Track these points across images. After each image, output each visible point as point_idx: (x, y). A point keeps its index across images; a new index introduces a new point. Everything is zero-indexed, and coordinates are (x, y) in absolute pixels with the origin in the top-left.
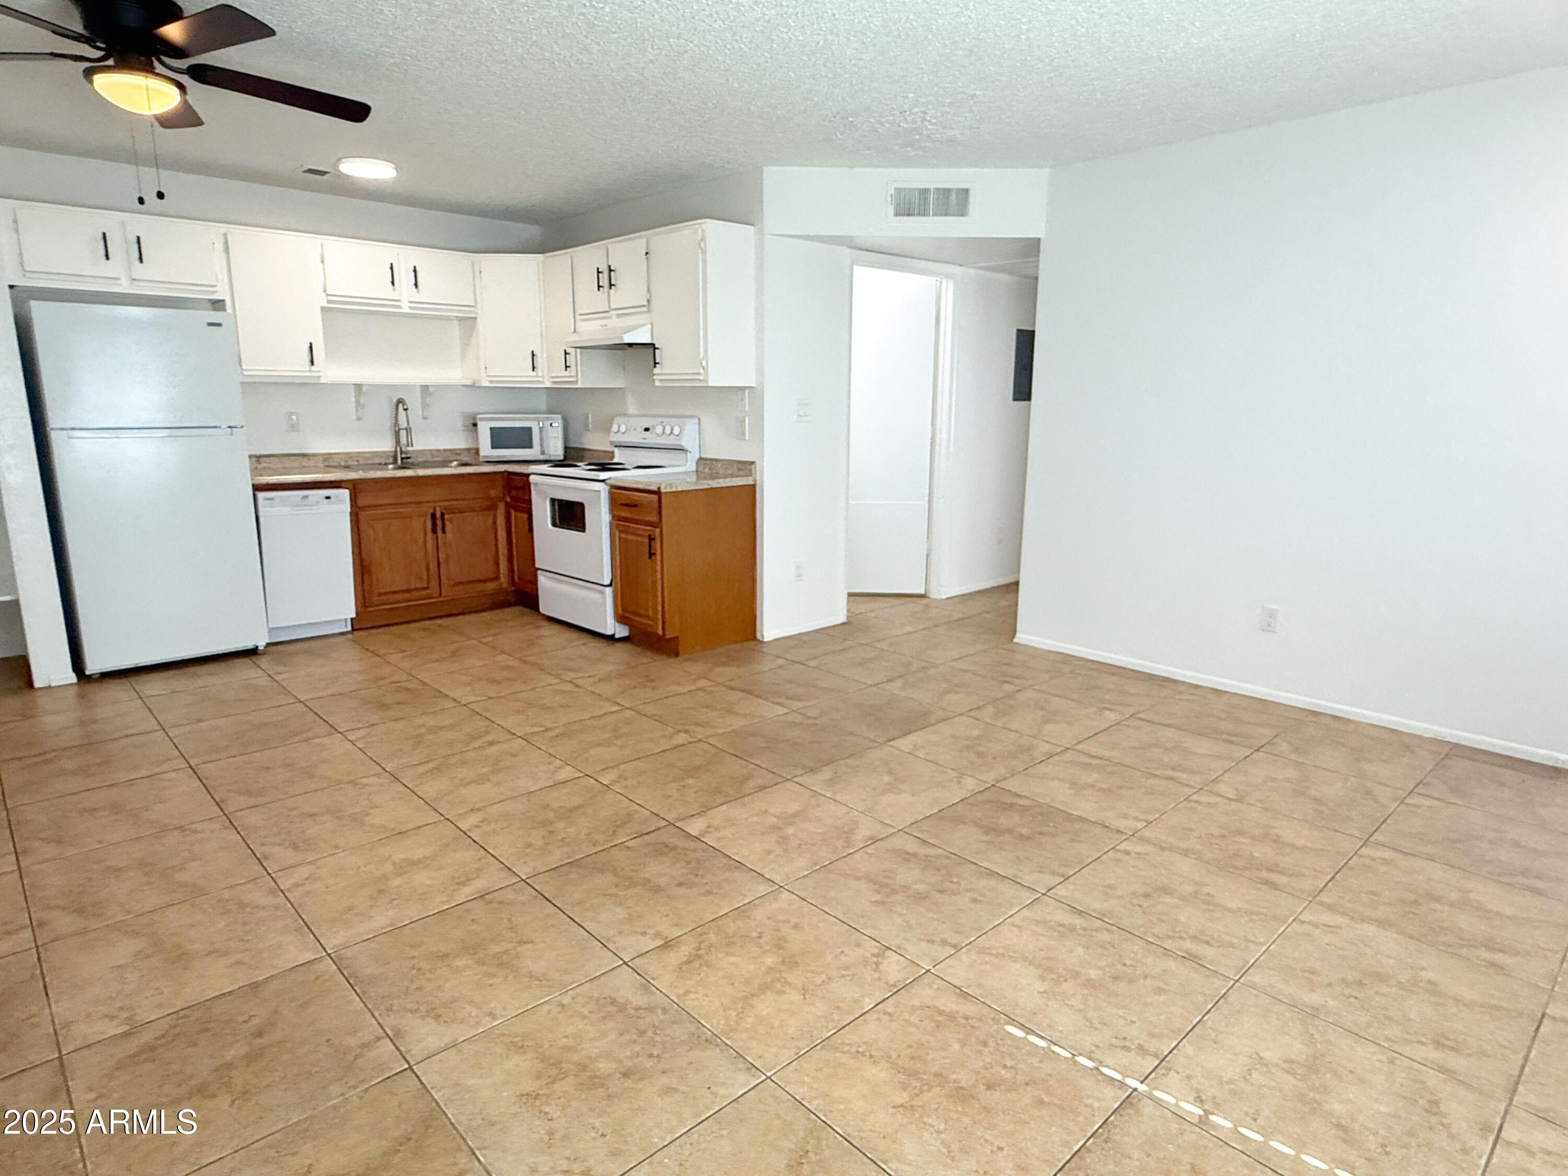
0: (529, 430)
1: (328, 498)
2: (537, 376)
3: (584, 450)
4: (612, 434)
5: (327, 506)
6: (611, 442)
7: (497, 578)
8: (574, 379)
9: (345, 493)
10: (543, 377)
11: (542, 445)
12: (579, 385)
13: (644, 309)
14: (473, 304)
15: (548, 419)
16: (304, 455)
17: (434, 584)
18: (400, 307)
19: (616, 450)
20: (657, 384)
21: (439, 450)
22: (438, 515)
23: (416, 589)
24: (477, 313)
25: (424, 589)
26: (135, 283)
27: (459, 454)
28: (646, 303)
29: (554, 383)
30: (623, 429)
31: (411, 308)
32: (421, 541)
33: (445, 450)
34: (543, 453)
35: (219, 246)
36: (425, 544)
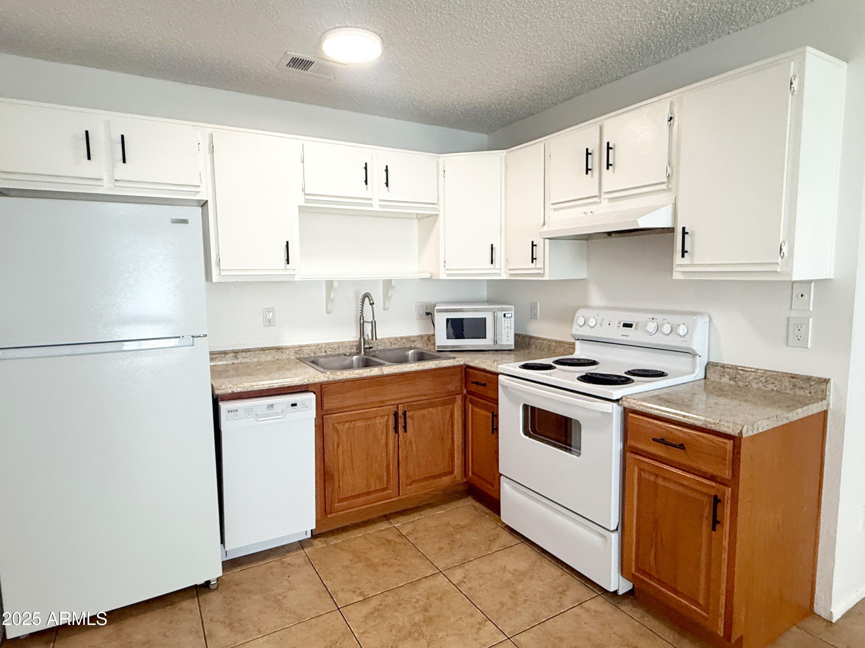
0: (483, 321)
1: (294, 405)
2: (494, 268)
3: (531, 338)
4: (575, 327)
5: (292, 414)
6: (573, 336)
7: (452, 472)
8: (541, 271)
9: (311, 398)
10: (500, 269)
11: (495, 334)
12: (546, 278)
14: (436, 202)
15: (501, 310)
16: (278, 349)
17: (393, 482)
18: (371, 205)
19: (577, 343)
20: (676, 276)
21: (396, 339)
22: (400, 413)
23: (376, 491)
24: (439, 211)
25: (384, 489)
26: (117, 184)
27: (413, 341)
28: (665, 180)
29: (511, 275)
30: (592, 322)
31: (380, 206)
32: (383, 442)
33: (402, 338)
34: (495, 342)
35: (205, 146)
36: (387, 444)
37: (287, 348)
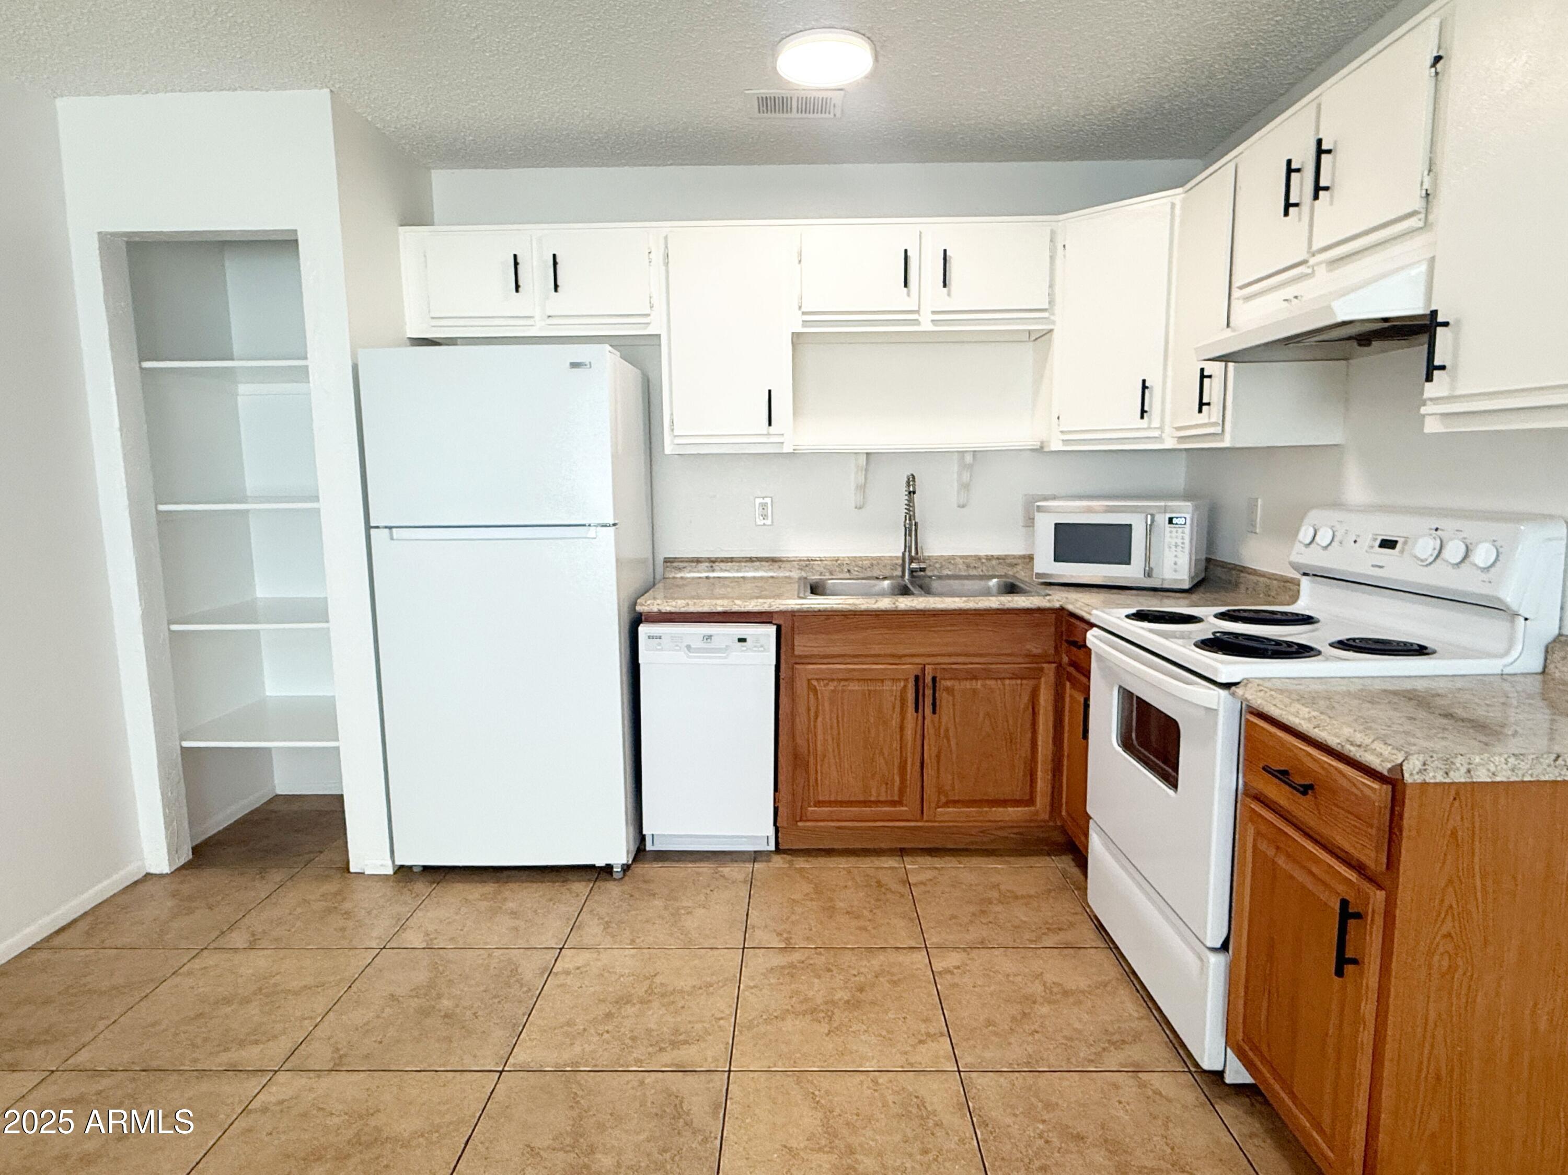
0: (1125, 530)
1: (742, 640)
2: (1149, 428)
3: (1243, 569)
4: (1298, 547)
5: (739, 654)
6: (1295, 566)
7: (1031, 802)
8: (1218, 429)
9: (770, 632)
10: (1161, 428)
11: (1148, 558)
12: (1226, 443)
13: (1414, 222)
14: (1046, 306)
15: (1165, 510)
17: (912, 794)
19: (1305, 582)
20: (1432, 426)
21: (979, 558)
22: (928, 679)
23: (877, 803)
24: (1054, 323)
25: (893, 803)
26: (550, 321)
27: (1013, 565)
28: (1417, 203)
29: (1181, 439)
30: (1324, 537)
31: (934, 322)
32: (895, 722)
33: (989, 558)
34: (1149, 574)
35: (657, 257)
36: (902, 728)
37: (788, 561)
